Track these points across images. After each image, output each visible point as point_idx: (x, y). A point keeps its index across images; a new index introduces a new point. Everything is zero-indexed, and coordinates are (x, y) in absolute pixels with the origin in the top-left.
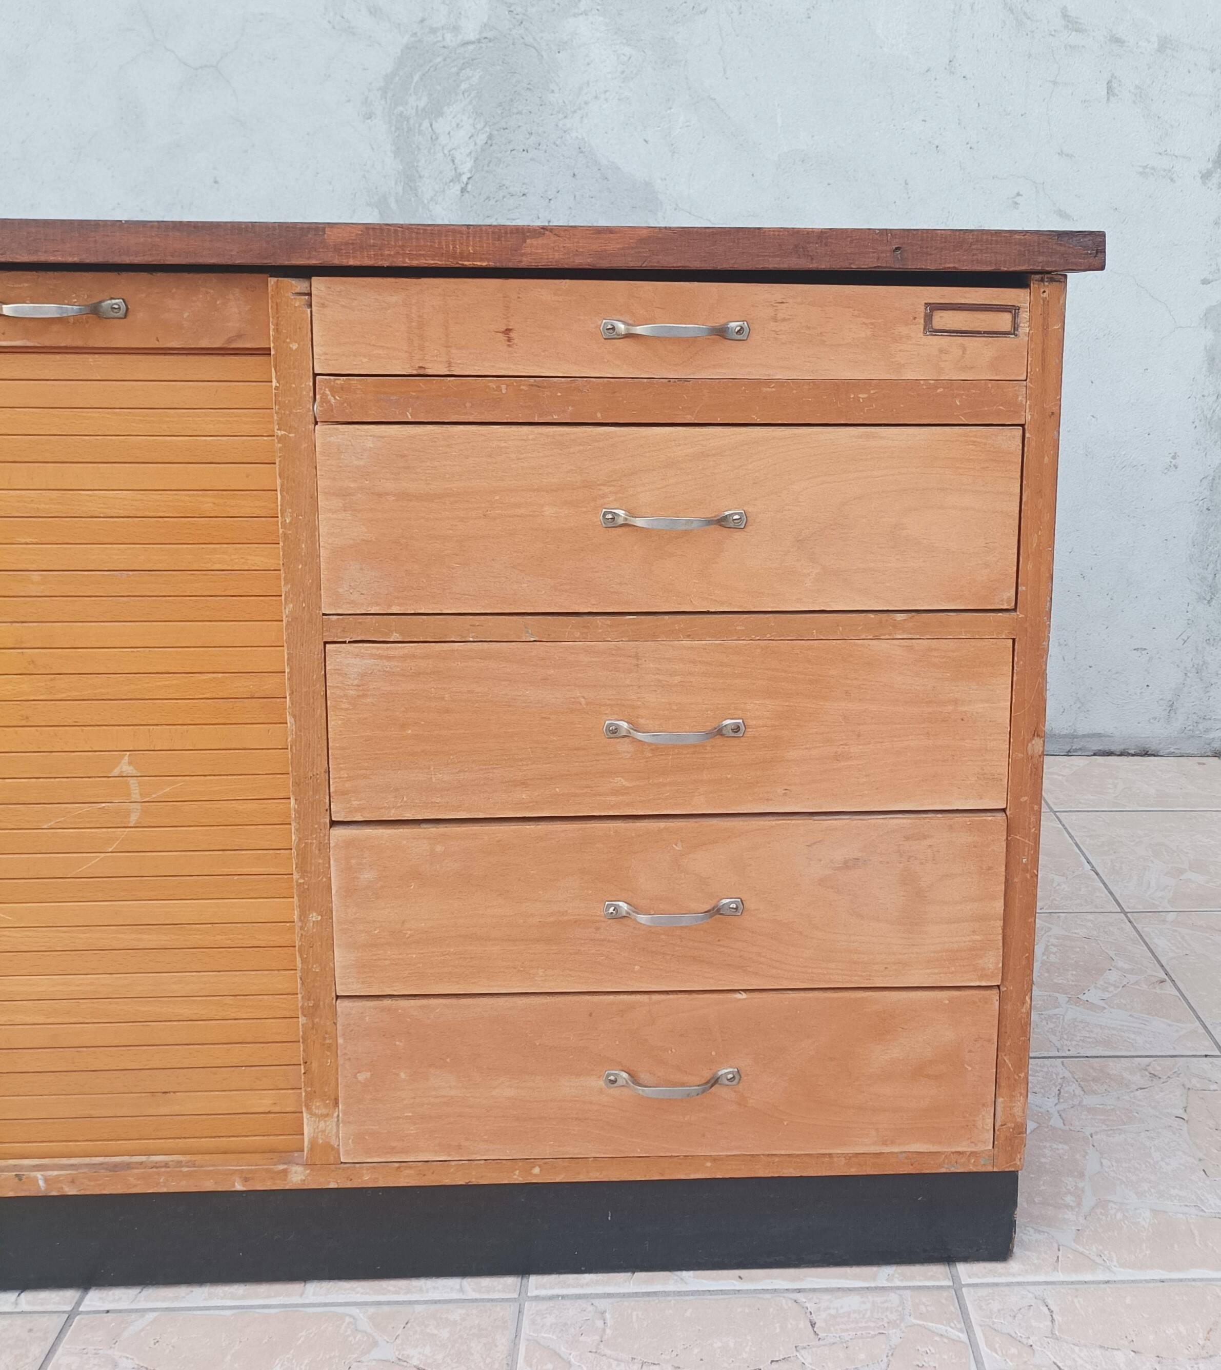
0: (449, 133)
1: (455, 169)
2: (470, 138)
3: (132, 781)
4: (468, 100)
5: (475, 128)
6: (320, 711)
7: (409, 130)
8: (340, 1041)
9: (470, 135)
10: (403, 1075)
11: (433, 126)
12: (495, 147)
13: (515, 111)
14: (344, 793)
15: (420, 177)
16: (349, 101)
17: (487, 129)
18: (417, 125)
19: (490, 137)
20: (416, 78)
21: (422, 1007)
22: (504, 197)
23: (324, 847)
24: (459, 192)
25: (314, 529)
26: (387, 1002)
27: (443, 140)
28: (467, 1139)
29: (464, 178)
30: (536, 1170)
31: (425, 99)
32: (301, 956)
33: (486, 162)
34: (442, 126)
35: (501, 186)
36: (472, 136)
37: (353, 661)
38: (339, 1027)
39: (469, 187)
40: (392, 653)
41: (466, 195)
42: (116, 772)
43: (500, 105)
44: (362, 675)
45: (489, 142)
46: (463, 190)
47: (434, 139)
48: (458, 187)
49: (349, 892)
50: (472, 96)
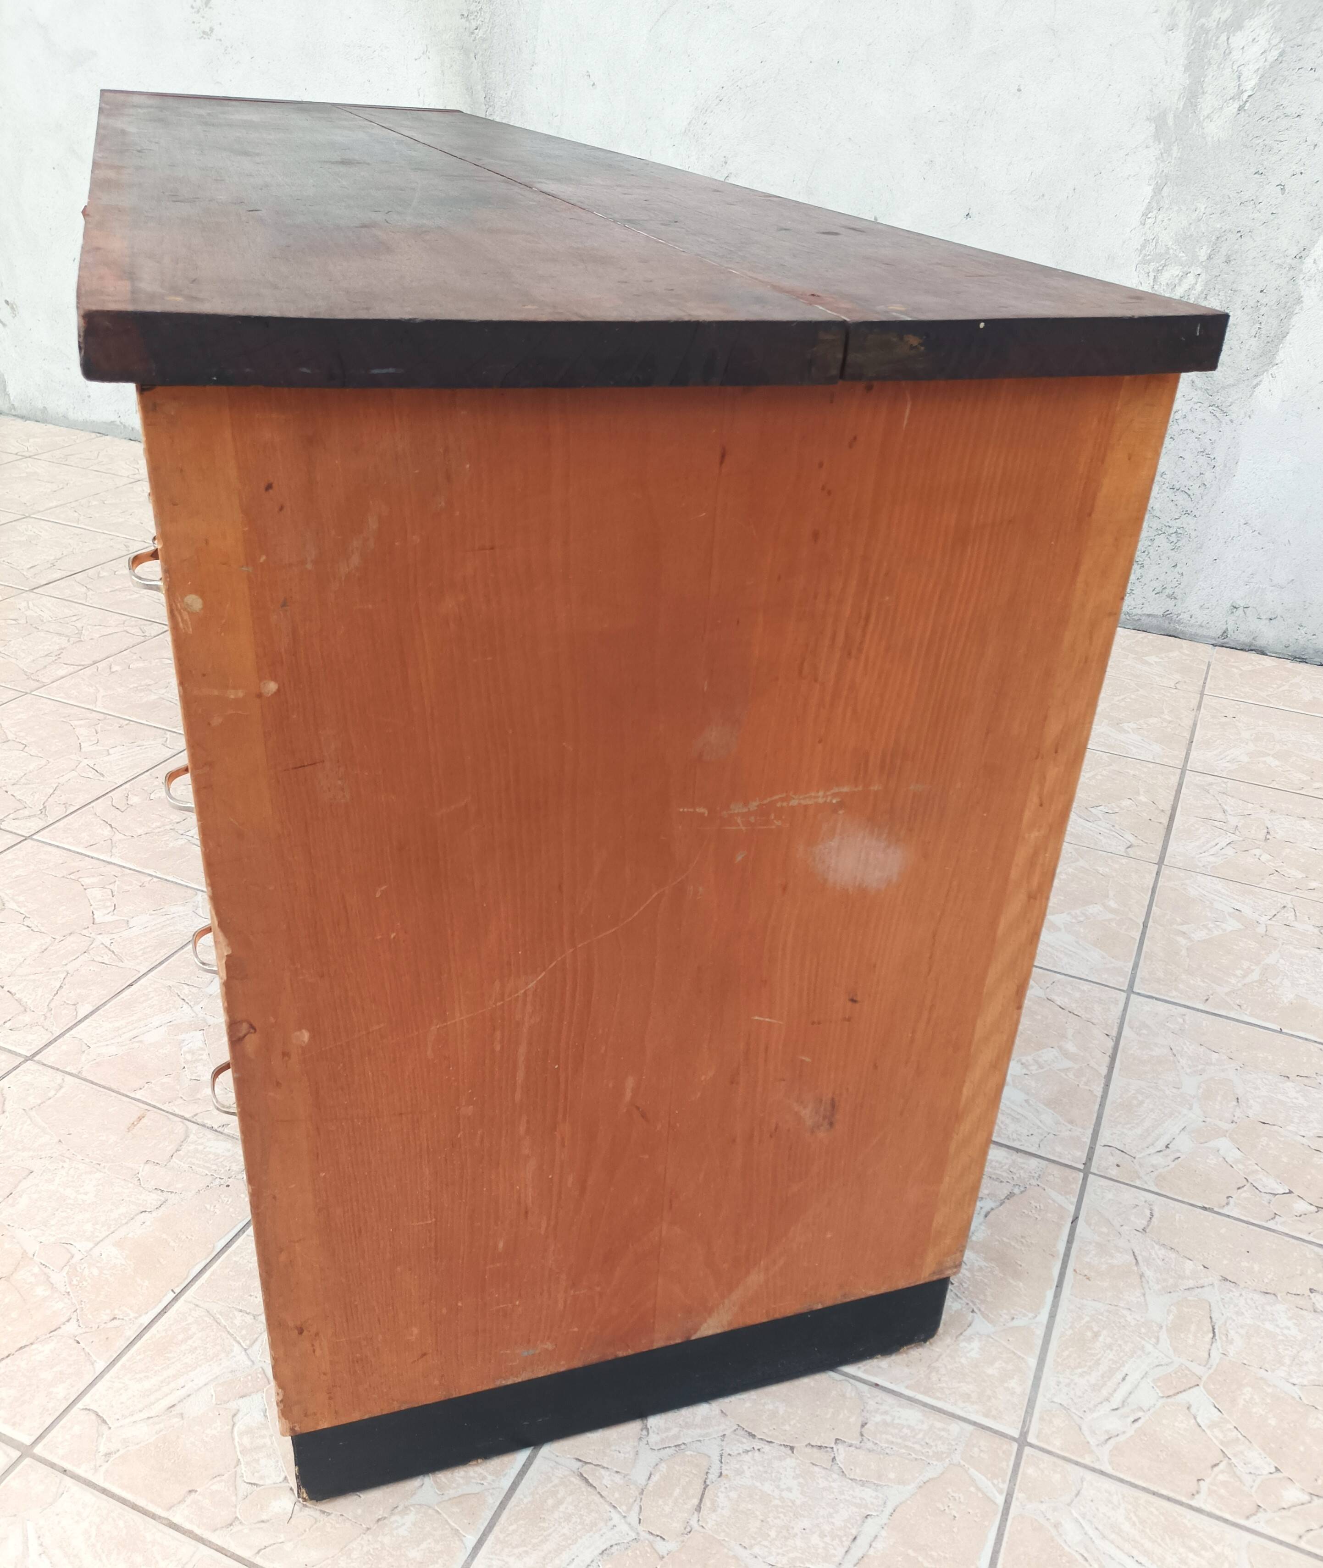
0: (1243, 48)
1: (1239, 86)
2: (1262, 54)
4: (1271, 13)
5: (1269, 44)
7: (1206, 44)
9: (1263, 50)
11: (1230, 41)
12: (1284, 65)
13: (1315, 27)
15: (1204, 93)
16: (1156, 12)
17: (1282, 45)
18: (1214, 39)
19: (1281, 54)
24: (1236, 109)
27: (1236, 55)
29: (1245, 96)
31: (1229, 12)
33: (1271, 79)
34: (1238, 40)
35: (1279, 106)
36: (1265, 52)
39: (1248, 105)
41: (1242, 114)
43: (1302, 20)
45: (1280, 59)
46: (1240, 109)
47: (1227, 54)
48: (1236, 105)
50: (1276, 9)
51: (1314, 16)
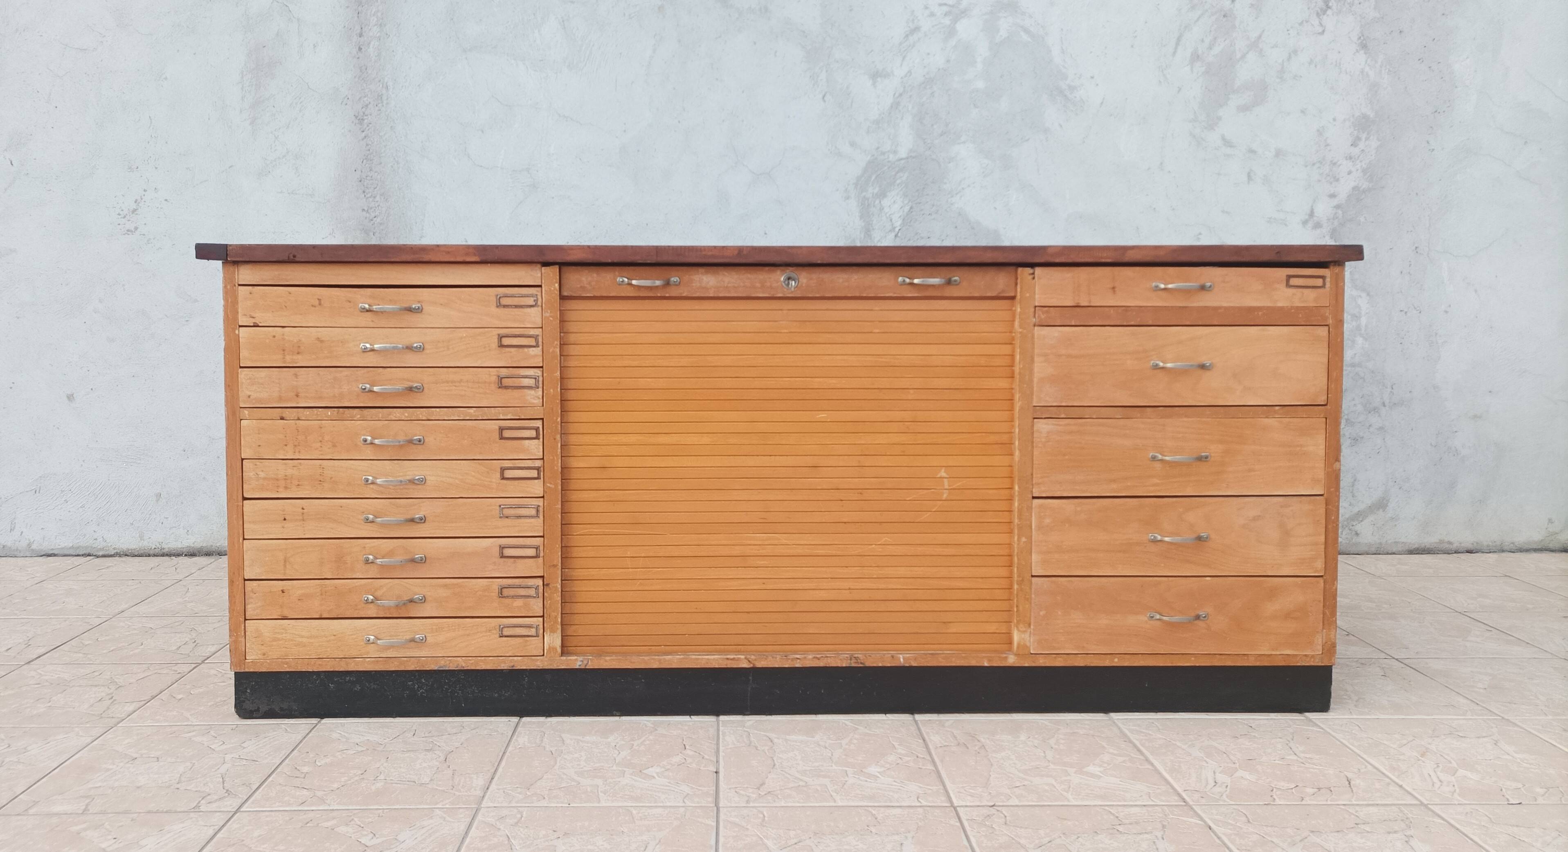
0: (890, 206)
1: (893, 225)
2: (901, 208)
3: (946, 480)
4: (900, 189)
5: (904, 203)
6: (1030, 448)
7: (868, 205)
8: (1033, 596)
9: (901, 206)
10: (1060, 613)
11: (881, 203)
12: (914, 213)
13: (926, 194)
14: (1039, 484)
15: (873, 229)
16: (837, 190)
17: (910, 203)
18: (872, 202)
19: (911, 208)
20: (873, 178)
21: (1069, 581)
22: (918, 239)
23: (1030, 508)
24: (893, 237)
25: (1031, 371)
26: (1054, 579)
27: (886, 210)
28: (1087, 644)
29: (897, 229)
30: (1116, 660)
31: (877, 189)
32: (1017, 557)
33: (909, 221)
34: (886, 202)
35: (917, 234)
37: (1044, 426)
38: (1033, 590)
39: (899, 234)
40: (1061, 423)
41: (897, 239)
42: (939, 476)
43: (918, 190)
44: (1048, 433)
45: (911, 210)
46: (896, 236)
47: (881, 209)
49: (1039, 528)
50: (902, 186)
51: (924, 188)
